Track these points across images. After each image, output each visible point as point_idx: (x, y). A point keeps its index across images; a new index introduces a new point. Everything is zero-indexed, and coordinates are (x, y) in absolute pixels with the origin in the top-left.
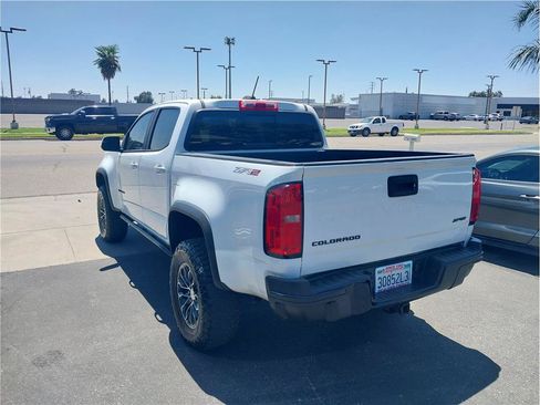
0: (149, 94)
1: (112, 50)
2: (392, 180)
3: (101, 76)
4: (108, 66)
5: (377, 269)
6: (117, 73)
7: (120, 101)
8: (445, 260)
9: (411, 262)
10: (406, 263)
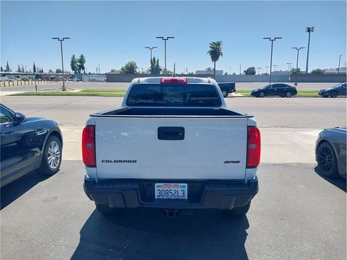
0: (253, 68)
1: (219, 44)
2: (160, 129)
3: (211, 60)
4: (215, 54)
5: (156, 184)
6: (220, 57)
7: (237, 74)
8: (207, 188)
9: (186, 185)
10: (182, 184)
